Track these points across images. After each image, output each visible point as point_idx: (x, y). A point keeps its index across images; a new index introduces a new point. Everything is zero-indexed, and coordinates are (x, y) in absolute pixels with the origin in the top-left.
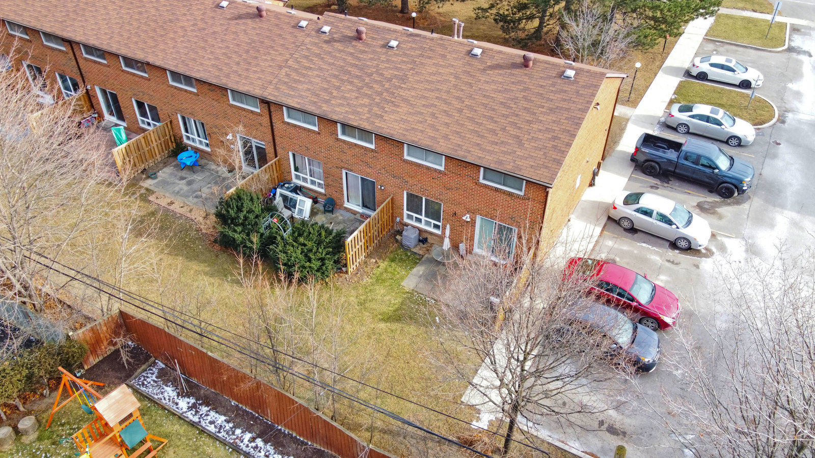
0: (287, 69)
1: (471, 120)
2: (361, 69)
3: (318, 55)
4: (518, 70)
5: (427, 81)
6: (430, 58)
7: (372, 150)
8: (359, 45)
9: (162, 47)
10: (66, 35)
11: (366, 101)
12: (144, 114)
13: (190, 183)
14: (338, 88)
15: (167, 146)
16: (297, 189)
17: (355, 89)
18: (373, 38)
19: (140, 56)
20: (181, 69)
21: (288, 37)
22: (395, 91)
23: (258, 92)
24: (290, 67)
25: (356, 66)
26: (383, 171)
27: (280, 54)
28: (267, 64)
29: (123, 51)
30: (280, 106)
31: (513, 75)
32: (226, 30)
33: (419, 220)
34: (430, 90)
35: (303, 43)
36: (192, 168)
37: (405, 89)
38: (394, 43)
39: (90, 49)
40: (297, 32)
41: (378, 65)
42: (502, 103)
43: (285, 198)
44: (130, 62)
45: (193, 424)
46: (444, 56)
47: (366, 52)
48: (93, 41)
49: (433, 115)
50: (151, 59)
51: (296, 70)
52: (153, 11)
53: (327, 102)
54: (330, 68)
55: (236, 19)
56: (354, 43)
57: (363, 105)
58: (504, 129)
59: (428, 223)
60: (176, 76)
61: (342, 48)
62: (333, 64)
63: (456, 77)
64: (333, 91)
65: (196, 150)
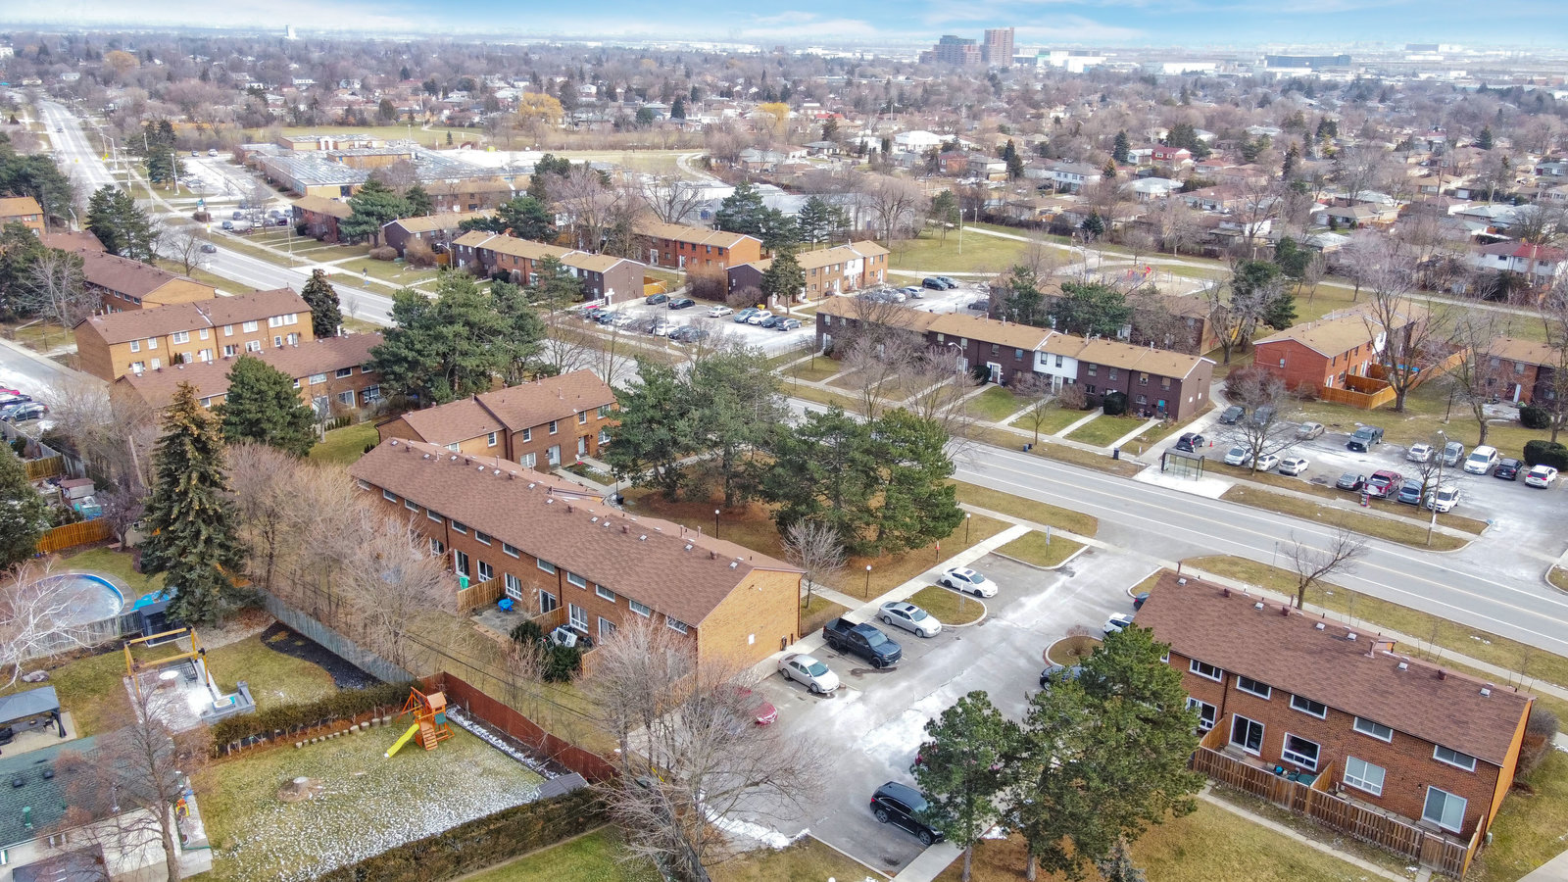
0: (575, 549)
1: (668, 587)
4: (707, 561)
7: (613, 603)
8: (624, 537)
9: (503, 526)
10: (445, 513)
12: (483, 572)
13: (502, 621)
14: (602, 563)
15: (494, 595)
16: (570, 630)
17: (611, 564)
18: (633, 533)
19: (488, 531)
20: (512, 543)
22: (633, 567)
23: (553, 561)
28: (565, 544)
29: (479, 528)
30: (566, 571)
31: (704, 563)
32: (546, 519)
36: (507, 611)
37: (639, 567)
38: (643, 537)
39: (457, 524)
40: (589, 525)
41: (629, 550)
42: (689, 579)
43: (560, 634)
44: (481, 535)
45: (469, 731)
46: (669, 548)
47: (626, 541)
48: (461, 520)
49: (649, 583)
50: (495, 534)
51: (580, 550)
52: (504, 502)
53: (592, 570)
55: (554, 512)
58: (684, 595)
60: (508, 547)
64: (599, 564)
65: (513, 599)
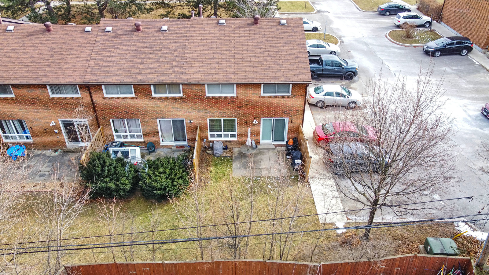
1: (243, 60)
2: (151, 48)
3: (113, 46)
4: (252, 27)
5: (201, 45)
6: (194, 31)
7: (181, 98)
8: (139, 34)
11: (167, 66)
17: (154, 61)
18: (147, 28)
21: (81, 39)
23: (79, 80)
24: (95, 59)
25: (146, 47)
26: (190, 110)
27: (81, 52)
28: (75, 61)
32: (23, 45)
33: (220, 136)
34: (206, 50)
35: (96, 42)
38: (164, 28)
40: (85, 35)
41: (161, 44)
46: (203, 29)
47: (148, 37)
49: (218, 63)
51: (101, 60)
54: (127, 53)
55: (28, 36)
56: (135, 33)
57: (167, 69)
59: (226, 136)
61: (129, 39)
62: (128, 49)
63: (218, 39)
65: (19, 144)
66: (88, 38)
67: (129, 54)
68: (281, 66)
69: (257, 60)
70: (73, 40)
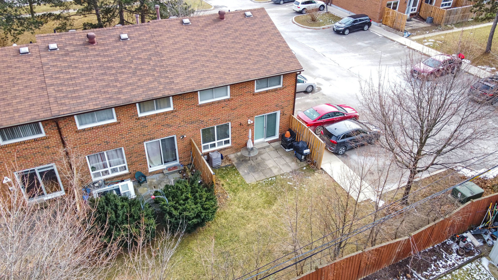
0: (53, 87)
1: (228, 58)
2: (119, 61)
3: (69, 67)
4: (220, 22)
5: (176, 49)
6: (160, 35)
7: (172, 112)
11: (148, 79)
14: (117, 80)
18: (101, 39)
21: (20, 65)
22: (162, 64)
24: (52, 85)
25: (112, 61)
26: (182, 124)
27: (29, 80)
28: (25, 92)
30: (70, 117)
31: (221, 26)
33: (214, 145)
34: (183, 54)
35: (43, 65)
37: (168, 59)
38: (125, 36)
40: (24, 58)
41: (129, 55)
42: (233, 42)
47: (108, 49)
51: (62, 85)
54: (92, 71)
56: (90, 47)
57: (150, 82)
58: (250, 55)
59: (220, 144)
61: (85, 54)
62: (91, 67)
63: (191, 40)
64: (115, 84)
66: (29, 62)
67: (95, 73)
68: (268, 58)
69: (242, 56)
70: (8, 67)
